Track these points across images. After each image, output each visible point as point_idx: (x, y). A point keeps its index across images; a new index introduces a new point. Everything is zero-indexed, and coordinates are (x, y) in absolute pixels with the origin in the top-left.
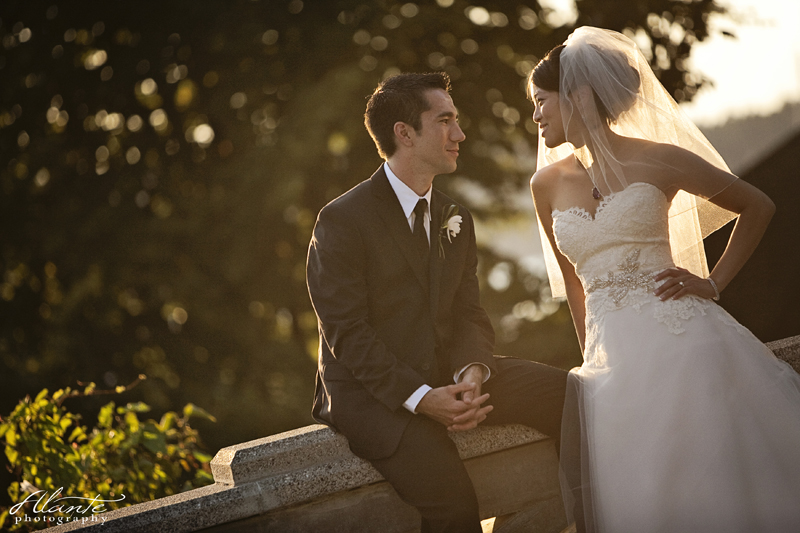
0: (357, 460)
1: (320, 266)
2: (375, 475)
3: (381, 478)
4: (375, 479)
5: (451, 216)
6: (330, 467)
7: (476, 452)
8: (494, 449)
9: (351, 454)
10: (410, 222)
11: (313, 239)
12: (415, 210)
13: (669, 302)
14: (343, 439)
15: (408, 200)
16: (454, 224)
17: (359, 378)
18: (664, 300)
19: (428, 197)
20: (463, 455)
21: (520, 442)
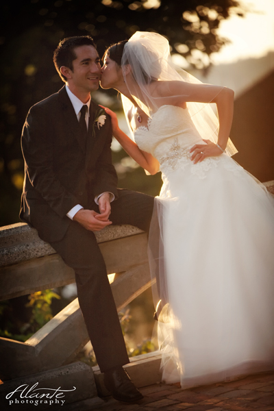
0: (42, 242)
1: (29, 138)
2: (52, 251)
3: (55, 252)
4: (52, 252)
5: (100, 115)
6: (28, 246)
7: (106, 239)
8: (115, 238)
9: (39, 238)
10: (78, 117)
11: (26, 123)
12: (81, 111)
13: (198, 164)
14: (35, 231)
15: (78, 105)
16: (102, 120)
17: (45, 198)
18: (195, 163)
19: (88, 104)
20: (99, 240)
21: (129, 234)
